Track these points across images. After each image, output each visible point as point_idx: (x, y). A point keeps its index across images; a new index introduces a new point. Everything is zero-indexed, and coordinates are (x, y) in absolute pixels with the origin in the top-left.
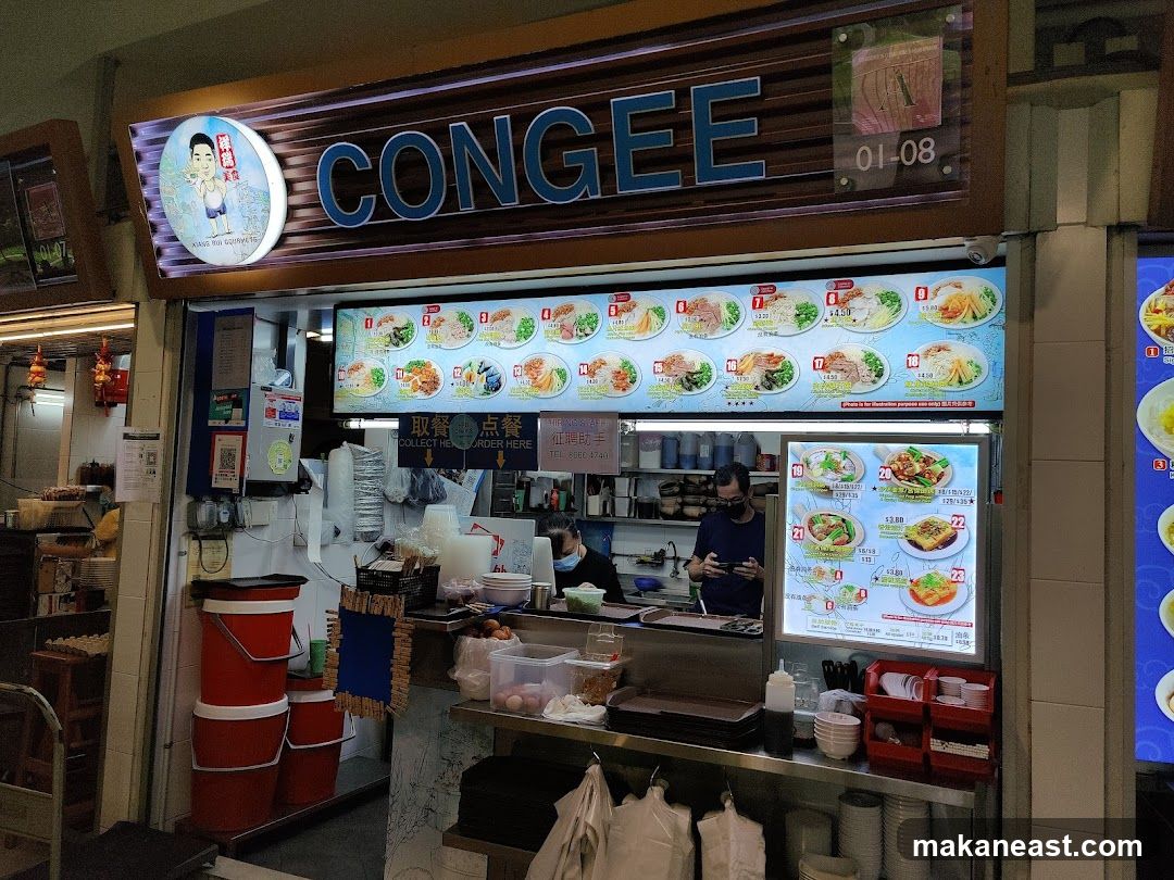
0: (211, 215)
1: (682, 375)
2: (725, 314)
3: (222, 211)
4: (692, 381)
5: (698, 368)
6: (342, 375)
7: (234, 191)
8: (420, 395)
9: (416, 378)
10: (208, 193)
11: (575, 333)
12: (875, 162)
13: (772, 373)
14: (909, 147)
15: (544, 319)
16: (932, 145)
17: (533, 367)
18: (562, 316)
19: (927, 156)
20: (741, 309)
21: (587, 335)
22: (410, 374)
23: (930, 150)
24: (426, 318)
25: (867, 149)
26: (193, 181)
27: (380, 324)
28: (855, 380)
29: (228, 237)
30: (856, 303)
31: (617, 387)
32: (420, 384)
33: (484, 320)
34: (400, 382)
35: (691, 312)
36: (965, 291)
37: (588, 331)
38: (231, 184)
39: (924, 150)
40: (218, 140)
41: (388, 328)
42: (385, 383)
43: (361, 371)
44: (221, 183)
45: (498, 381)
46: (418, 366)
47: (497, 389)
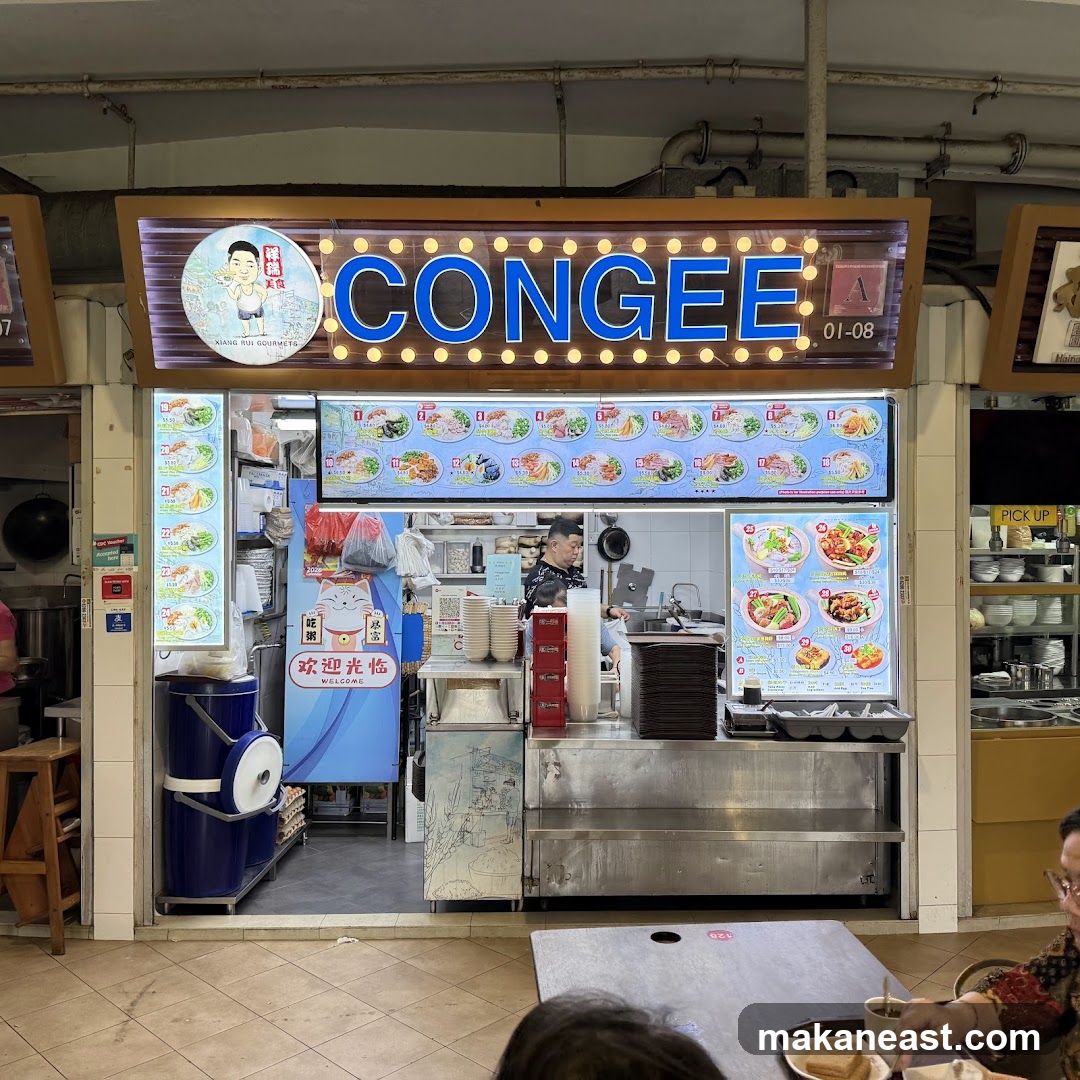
0: (243, 316)
1: (659, 469)
2: (692, 424)
3: (259, 314)
4: (666, 474)
5: (671, 464)
6: (330, 462)
7: (276, 298)
8: (418, 481)
9: (413, 466)
10: (243, 296)
11: (567, 433)
12: (836, 334)
13: (728, 469)
14: (858, 327)
15: (537, 420)
16: (872, 327)
17: (529, 460)
18: (555, 419)
19: (868, 334)
20: (704, 420)
21: (578, 435)
22: (407, 464)
23: (870, 330)
24: (421, 414)
25: (832, 325)
26: (228, 283)
27: (371, 417)
28: (787, 475)
29: (262, 339)
30: (787, 419)
31: (605, 477)
32: (418, 472)
33: (480, 418)
34: (396, 470)
35: (665, 420)
36: (860, 414)
37: (578, 431)
38: (274, 291)
39: (867, 330)
40: (265, 250)
41: (381, 421)
42: (380, 471)
43: (353, 459)
44: (262, 289)
45: (497, 471)
46: (414, 457)
47: (496, 478)
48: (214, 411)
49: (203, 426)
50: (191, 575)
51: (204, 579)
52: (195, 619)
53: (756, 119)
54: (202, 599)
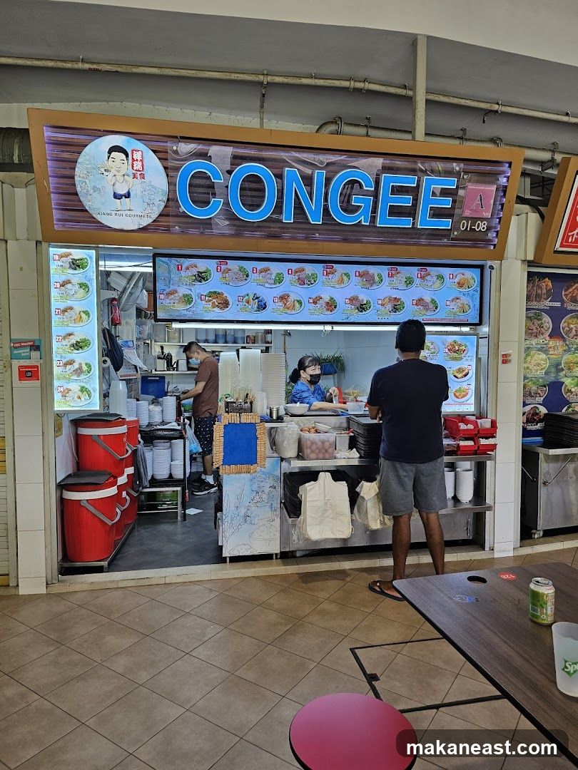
0: (117, 196)
1: (358, 305)
2: (377, 279)
3: (128, 195)
4: (362, 308)
5: (365, 302)
6: (162, 296)
7: (139, 185)
8: (217, 310)
9: (214, 300)
10: (117, 183)
11: (306, 282)
12: (467, 227)
13: (396, 305)
14: (479, 224)
15: (289, 274)
16: (486, 224)
17: (283, 298)
18: (299, 273)
19: (483, 228)
20: (383, 277)
21: (312, 284)
22: (210, 298)
23: (485, 226)
24: (219, 268)
26: (107, 174)
27: (187, 268)
28: (427, 310)
29: (129, 213)
30: (428, 278)
31: (328, 310)
32: (217, 304)
33: (255, 272)
34: (204, 302)
35: (362, 276)
36: (466, 276)
37: (313, 282)
38: (139, 181)
39: (483, 226)
40: (133, 153)
41: (195, 271)
42: (193, 302)
43: (176, 295)
44: (130, 179)
45: (265, 304)
46: (215, 294)
47: (264, 308)
48: (89, 261)
49: (82, 271)
50: (76, 366)
51: (85, 368)
52: (80, 393)
53: (367, 118)
54: (84, 380)
